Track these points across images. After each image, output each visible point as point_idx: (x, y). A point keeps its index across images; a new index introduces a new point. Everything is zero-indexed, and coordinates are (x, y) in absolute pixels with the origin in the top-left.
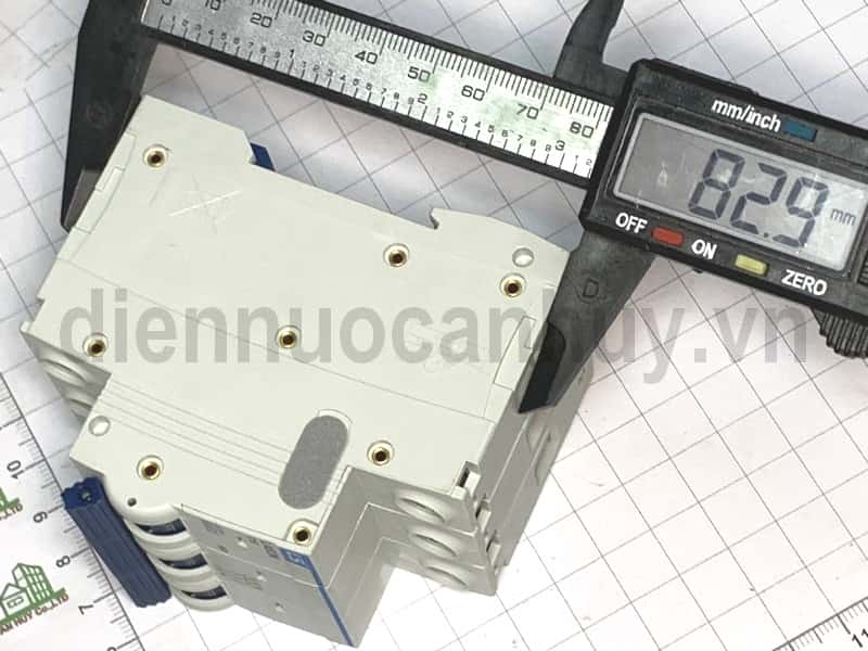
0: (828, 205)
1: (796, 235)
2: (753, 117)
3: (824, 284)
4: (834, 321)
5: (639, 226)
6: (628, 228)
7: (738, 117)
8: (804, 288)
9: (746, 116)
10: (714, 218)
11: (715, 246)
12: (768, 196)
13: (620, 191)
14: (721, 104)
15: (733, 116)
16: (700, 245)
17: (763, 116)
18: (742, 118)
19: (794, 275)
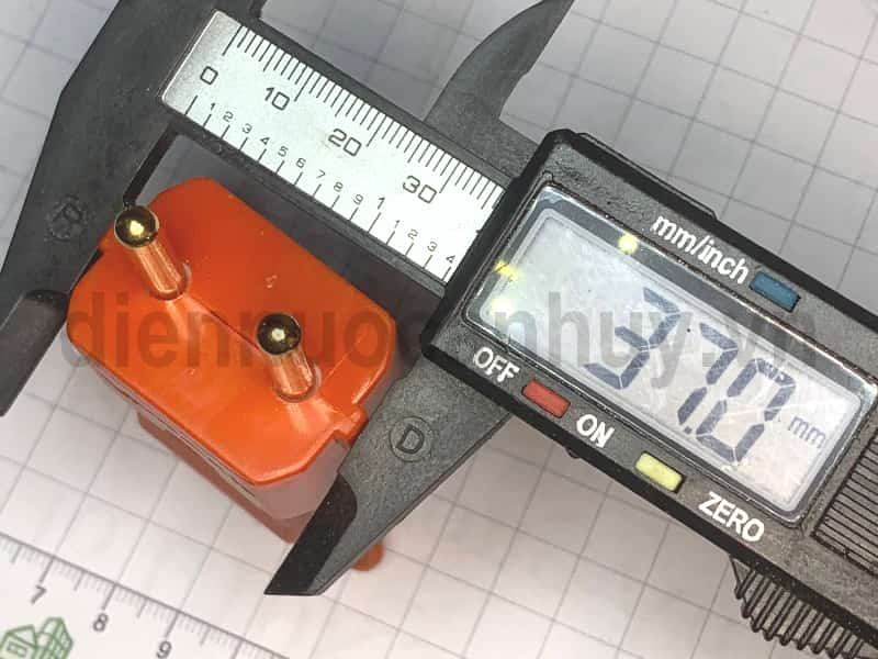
0: (787, 410)
1: (732, 442)
2: (710, 253)
3: (761, 526)
4: (762, 582)
5: (506, 372)
6: (489, 372)
7: (687, 250)
8: (729, 524)
9: (701, 250)
10: (619, 388)
11: (611, 430)
14: (667, 223)
15: (680, 245)
16: (591, 421)
17: (722, 260)
18: (693, 252)
19: (719, 503)
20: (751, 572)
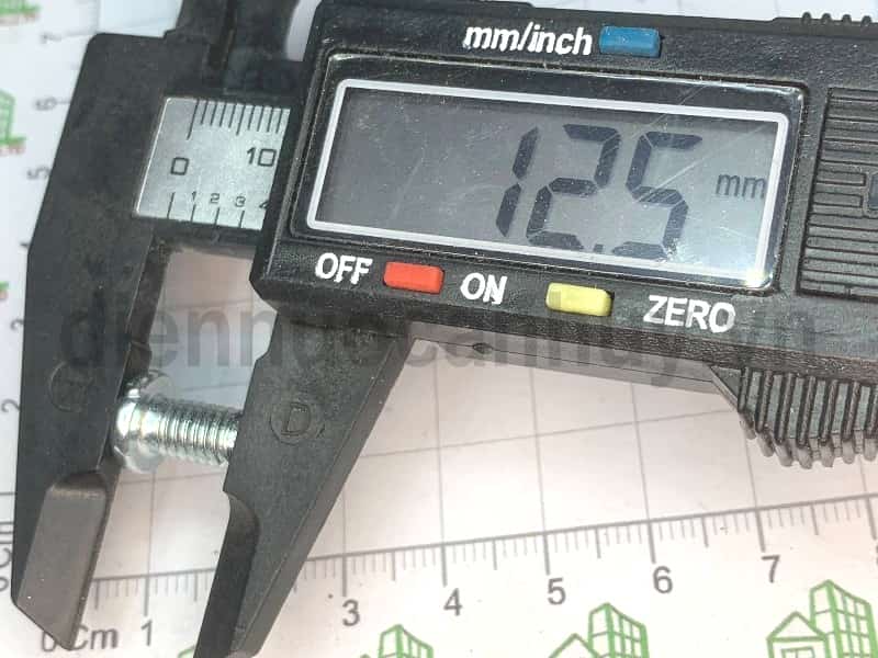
1: (655, 237)
2: (539, 40)
3: (729, 308)
4: (762, 381)
5: (360, 270)
6: (339, 279)
7: (512, 48)
9: (527, 44)
11: (504, 279)
12: (591, 178)
13: (317, 219)
14: (479, 31)
15: (503, 47)
17: (557, 37)
18: (520, 48)
19: (666, 304)
20: (743, 373)
